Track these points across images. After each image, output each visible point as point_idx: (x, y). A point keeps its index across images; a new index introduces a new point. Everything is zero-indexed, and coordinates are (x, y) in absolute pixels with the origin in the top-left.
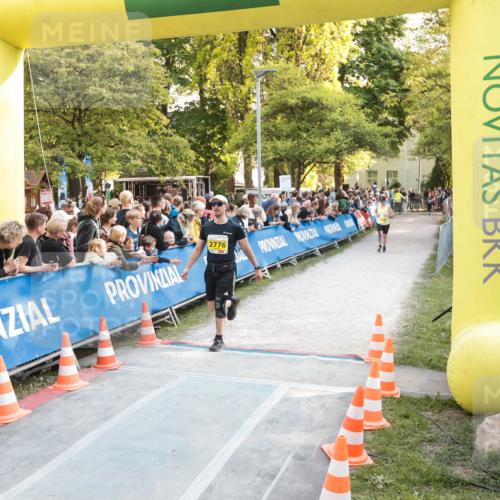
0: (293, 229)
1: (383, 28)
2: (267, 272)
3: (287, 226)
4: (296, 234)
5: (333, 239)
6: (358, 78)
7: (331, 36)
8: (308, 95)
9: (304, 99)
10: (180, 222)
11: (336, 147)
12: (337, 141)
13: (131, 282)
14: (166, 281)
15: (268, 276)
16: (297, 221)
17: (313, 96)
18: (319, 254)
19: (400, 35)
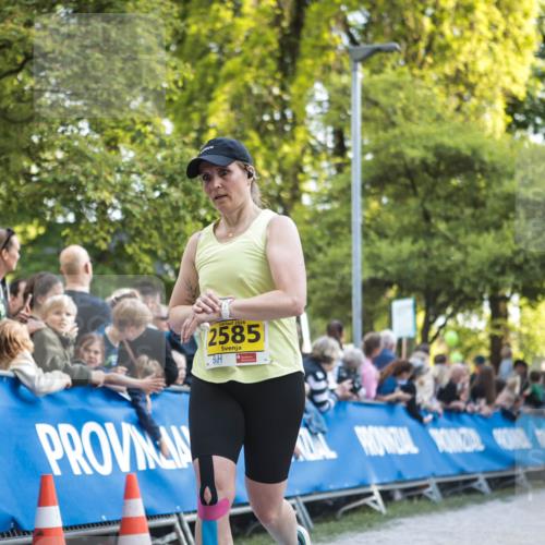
0: (428, 418)
2: (377, 496)
3: (414, 411)
4: (433, 432)
7: (490, 35)
8: (448, 141)
9: (439, 152)
11: (516, 253)
13: (94, 437)
15: (380, 506)
16: (437, 406)
17: (459, 142)
18: (485, 487)
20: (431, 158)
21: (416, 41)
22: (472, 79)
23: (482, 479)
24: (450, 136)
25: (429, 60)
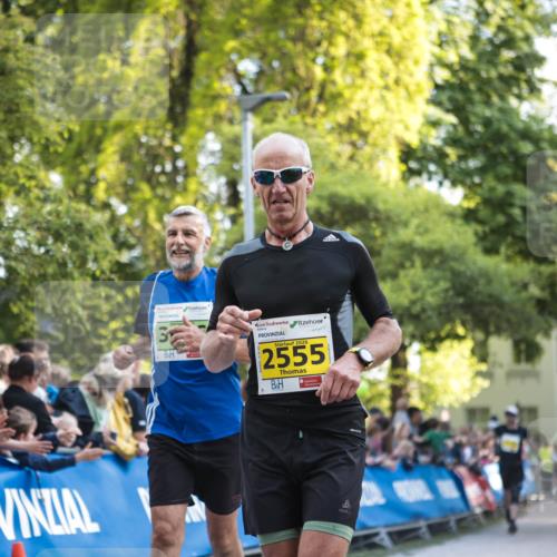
1: (493, 74)
5: (417, 516)
6: (441, 184)
7: (381, 82)
8: (342, 190)
9: (334, 201)
10: (85, 392)
11: (413, 303)
12: (415, 289)
14: (58, 522)
17: (353, 191)
19: (534, 90)
20: (325, 208)
21: (308, 90)
22: (365, 127)
23: (383, 532)
24: (344, 185)
25: (322, 108)
